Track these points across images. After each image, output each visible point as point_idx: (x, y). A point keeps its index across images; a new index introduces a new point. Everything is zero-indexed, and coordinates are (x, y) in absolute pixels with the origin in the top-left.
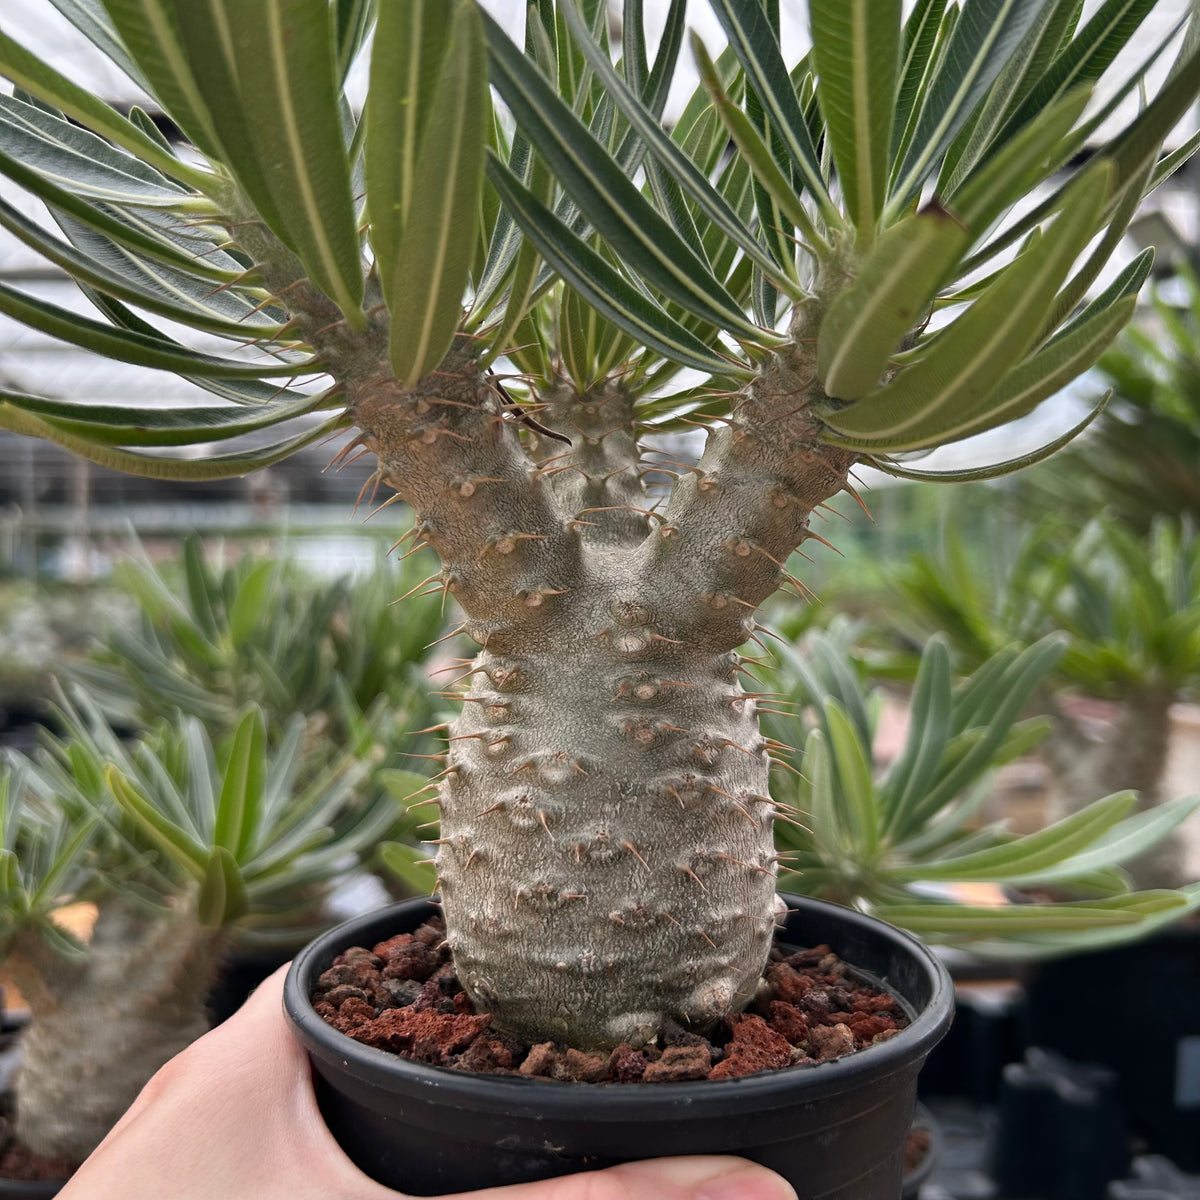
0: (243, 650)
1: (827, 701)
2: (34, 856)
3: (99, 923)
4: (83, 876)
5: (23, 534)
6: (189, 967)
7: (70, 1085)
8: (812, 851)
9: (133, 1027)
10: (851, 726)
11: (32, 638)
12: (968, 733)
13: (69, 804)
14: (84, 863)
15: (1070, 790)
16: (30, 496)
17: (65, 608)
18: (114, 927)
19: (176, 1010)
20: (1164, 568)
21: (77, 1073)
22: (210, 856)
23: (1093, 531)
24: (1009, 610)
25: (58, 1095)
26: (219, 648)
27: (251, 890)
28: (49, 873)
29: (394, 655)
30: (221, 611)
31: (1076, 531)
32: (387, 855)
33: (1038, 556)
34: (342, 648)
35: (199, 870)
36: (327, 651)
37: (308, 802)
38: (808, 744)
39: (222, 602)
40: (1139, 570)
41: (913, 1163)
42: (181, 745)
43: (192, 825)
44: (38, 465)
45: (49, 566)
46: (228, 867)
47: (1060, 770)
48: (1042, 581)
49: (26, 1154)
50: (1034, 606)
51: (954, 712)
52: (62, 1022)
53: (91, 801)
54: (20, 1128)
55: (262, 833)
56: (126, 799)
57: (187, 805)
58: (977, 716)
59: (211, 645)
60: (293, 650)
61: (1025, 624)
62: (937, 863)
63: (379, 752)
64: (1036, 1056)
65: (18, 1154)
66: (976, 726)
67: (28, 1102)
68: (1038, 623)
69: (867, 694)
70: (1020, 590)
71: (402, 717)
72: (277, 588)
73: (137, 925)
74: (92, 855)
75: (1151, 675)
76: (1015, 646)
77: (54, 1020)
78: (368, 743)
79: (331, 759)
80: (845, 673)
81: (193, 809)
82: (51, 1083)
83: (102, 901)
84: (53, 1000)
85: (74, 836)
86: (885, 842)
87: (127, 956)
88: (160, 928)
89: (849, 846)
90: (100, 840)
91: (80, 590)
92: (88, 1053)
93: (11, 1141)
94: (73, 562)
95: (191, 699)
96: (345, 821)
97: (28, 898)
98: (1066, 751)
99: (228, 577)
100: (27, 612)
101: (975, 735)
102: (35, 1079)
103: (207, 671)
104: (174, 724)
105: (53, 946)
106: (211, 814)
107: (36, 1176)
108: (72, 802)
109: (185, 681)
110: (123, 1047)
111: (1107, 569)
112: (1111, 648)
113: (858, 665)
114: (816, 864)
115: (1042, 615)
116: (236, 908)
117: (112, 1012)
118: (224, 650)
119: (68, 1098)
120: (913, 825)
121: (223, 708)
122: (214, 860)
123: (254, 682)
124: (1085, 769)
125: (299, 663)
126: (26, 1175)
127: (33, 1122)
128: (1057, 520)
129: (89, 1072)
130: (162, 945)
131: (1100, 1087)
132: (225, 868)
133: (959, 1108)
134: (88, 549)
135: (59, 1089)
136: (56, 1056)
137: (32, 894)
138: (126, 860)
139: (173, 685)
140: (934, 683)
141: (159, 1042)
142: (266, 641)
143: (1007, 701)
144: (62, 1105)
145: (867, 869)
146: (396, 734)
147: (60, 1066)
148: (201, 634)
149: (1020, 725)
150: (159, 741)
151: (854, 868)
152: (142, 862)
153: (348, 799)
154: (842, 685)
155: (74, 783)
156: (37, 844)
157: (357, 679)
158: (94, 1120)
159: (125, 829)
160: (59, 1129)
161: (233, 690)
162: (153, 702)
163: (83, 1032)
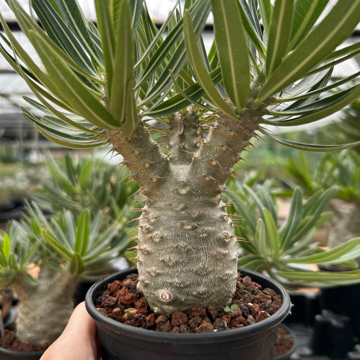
0: (84, 188)
1: (263, 208)
2: (20, 252)
3: (40, 272)
4: (35, 259)
5: (19, 149)
6: (67, 287)
7: (32, 322)
8: (259, 254)
9: (51, 305)
10: (270, 215)
11: (22, 181)
12: (307, 217)
13: (31, 237)
14: (36, 254)
15: (336, 231)
16: (21, 137)
17: (32, 172)
18: (45, 274)
19: (64, 300)
21: (34, 318)
24: (318, 176)
25: (29, 325)
26: (76, 188)
27: (85, 264)
28: (25, 258)
29: (129, 190)
30: (77, 176)
34: (113, 187)
35: (70, 259)
36: (109, 188)
37: (104, 236)
38: (258, 222)
39: (77, 174)
41: (289, 348)
42: (65, 218)
43: (68, 244)
44: (23, 128)
45: (27, 158)
46: (79, 258)
47: (333, 225)
48: (329, 165)
49: (19, 342)
50: (326, 175)
51: (303, 210)
52: (30, 303)
53: (37, 237)
54: (17, 334)
55: (89, 246)
56: (46, 237)
57: (66, 237)
58: (310, 211)
59: (73, 187)
61: (323, 180)
62: (297, 257)
63: (125, 220)
64: (325, 312)
65: (17, 342)
66: (309, 215)
67: (20, 327)
68: (327, 180)
70: (322, 169)
71: (132, 208)
72: (94, 169)
73: (51, 276)
74: (38, 252)
76: (322, 190)
77: (27, 302)
78: (122, 217)
79: (111, 223)
80: (268, 198)
81: (68, 239)
82: (27, 321)
83: (41, 266)
84: (27, 296)
85: (32, 247)
86: (281, 251)
87: (49, 283)
88: (59, 275)
89: (270, 252)
90: (40, 248)
91: (36, 166)
92: (37, 312)
93: (15, 338)
94: (34, 157)
95: (69, 203)
96: (115, 242)
97: (19, 266)
98: (335, 219)
99: (79, 166)
100: (20, 173)
101: (309, 218)
102: (22, 320)
103: (72, 194)
104: (63, 212)
105: (27, 281)
106: (74, 240)
107: (22, 350)
108: (32, 237)
109: (66, 198)
110: (48, 311)
111: (349, 163)
112: (351, 188)
113: (273, 195)
114: (260, 258)
115: (328, 177)
116: (81, 269)
117: (44, 300)
118: (78, 188)
119: (32, 326)
120: (290, 245)
121: (78, 206)
122: (74, 256)
123: (87, 198)
124: (341, 225)
125: (100, 192)
126: (19, 350)
127: (21, 333)
129: (38, 318)
130: (59, 280)
131: (345, 322)
132: (78, 258)
133: (301, 327)
134: (38, 153)
135: (29, 323)
136: (28, 313)
137: (20, 265)
138: (48, 254)
139: (63, 199)
140: (297, 202)
141: (59, 309)
142: (90, 186)
143: (319, 207)
144: (30, 328)
145: (275, 259)
146: (130, 215)
147: (29, 316)
148: (70, 183)
149: (323, 214)
150: (58, 218)
151: (271, 259)
152: (53, 255)
153: (116, 234)
154: (268, 202)
155: (32, 231)
156: (21, 249)
157: (118, 198)
158: (40, 332)
159: (48, 245)
160: (29, 335)
161: (81, 201)
162: (56, 204)
163: (36, 306)
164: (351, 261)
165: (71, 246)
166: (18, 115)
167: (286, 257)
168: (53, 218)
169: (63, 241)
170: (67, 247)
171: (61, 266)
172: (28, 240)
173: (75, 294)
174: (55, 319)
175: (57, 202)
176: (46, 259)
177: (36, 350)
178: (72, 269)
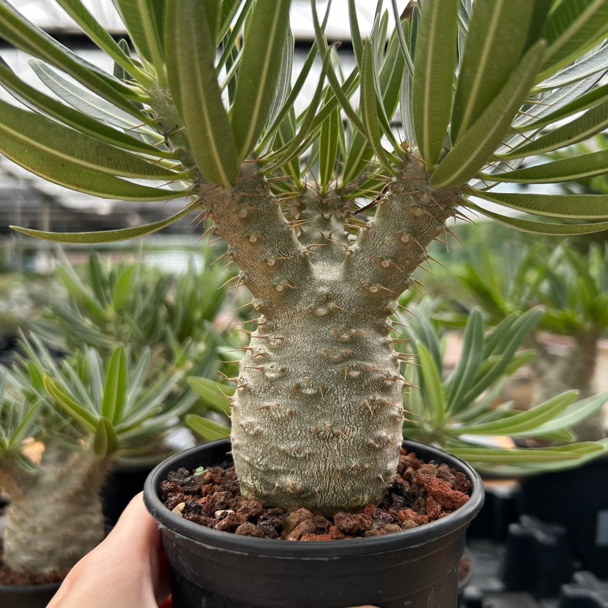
0: (120, 312)
1: (418, 342)
2: (10, 419)
3: (45, 453)
4: (36, 429)
5: (16, 250)
6: (90, 476)
7: (29, 536)
9: (62, 507)
10: (431, 357)
11: (20, 303)
12: (491, 358)
13: (28, 393)
14: (37, 422)
15: (545, 384)
17: (37, 288)
18: (53, 455)
19: (84, 498)
20: (595, 271)
21: (33, 530)
22: (99, 421)
23: (559, 251)
24: (515, 292)
25: (24, 541)
26: (107, 311)
27: (120, 438)
28: (18, 427)
29: (198, 315)
30: (108, 292)
31: (550, 251)
32: (189, 420)
33: (530, 263)
34: (171, 311)
35: (95, 429)
36: (163, 312)
37: (152, 391)
39: (109, 288)
40: (582, 272)
41: (462, 577)
42: (86, 363)
43: (91, 404)
44: (24, 214)
45: (30, 265)
46: (108, 428)
47: (540, 374)
48: (532, 276)
49: (8, 570)
50: (528, 290)
51: (484, 347)
52: (26, 504)
53: (38, 392)
54: (5, 557)
55: (127, 409)
56: (53, 392)
57: (89, 393)
58: (497, 349)
59: (104, 310)
60: (145, 313)
61: (523, 299)
62: (475, 425)
63: (190, 365)
64: (526, 520)
65: (4, 571)
66: (496, 354)
67: (9, 544)
68: (529, 299)
69: (440, 336)
70: (521, 282)
71: (202, 347)
72: (137, 280)
73: (63, 458)
74: (41, 419)
75: (588, 326)
76: (517, 313)
77: (22, 503)
78: (183, 360)
79: (164, 368)
80: (428, 327)
81: (92, 396)
82: (20, 535)
83: (47, 442)
84: (21, 493)
85: (31, 408)
86: (448, 414)
87: (59, 470)
88: (76, 456)
89: (428, 417)
90: (45, 411)
91: (45, 278)
92: (39, 520)
93: (1, 564)
94: (42, 264)
95: (95, 337)
96: (171, 401)
97: (7, 442)
98: (543, 365)
99: (112, 275)
100: (18, 289)
101: (495, 359)
102: (12, 533)
103: (101, 322)
104: (83, 351)
105: (21, 466)
106: (101, 393)
107: (12, 582)
108: (30, 392)
109: (91, 328)
110: (57, 517)
111: (565, 271)
112: (568, 312)
113: (435, 323)
115: (532, 295)
116: (113, 447)
117: (51, 499)
118: (110, 312)
119: (29, 543)
120: (463, 405)
121: (110, 342)
122: (101, 422)
123: (126, 329)
124: (553, 373)
125: (149, 319)
126: (8, 582)
127: (12, 554)
128: (540, 245)
129: (39, 529)
130: (76, 465)
131: (558, 536)
132: (106, 427)
133: (486, 545)
134: (49, 257)
135: (25, 538)
136: (22, 521)
137: (9, 438)
138: (58, 421)
139: (85, 331)
140: (474, 332)
141: (76, 514)
142: (131, 308)
143: (512, 341)
144: (26, 546)
145: (438, 429)
146: (197, 356)
147: (25, 526)
148: (98, 304)
149: (519, 353)
150: (75, 361)
151: (431, 428)
152: (66, 422)
153: (173, 389)
154: (427, 333)
155: (30, 383)
156: (12, 413)
157: (178, 327)
158: (42, 553)
159: (57, 407)
160: (24, 558)
161: (115, 333)
162: (73, 338)
163: (36, 509)
164: (562, 430)
165: (97, 408)
166: (15, 192)
167: (456, 426)
168: (66, 360)
169: (82, 401)
170: (90, 410)
171: (80, 442)
172: (24, 398)
173: (103, 489)
174: (69, 530)
175: (74, 335)
176: (55, 430)
177: (36, 584)
178: (97, 446)
